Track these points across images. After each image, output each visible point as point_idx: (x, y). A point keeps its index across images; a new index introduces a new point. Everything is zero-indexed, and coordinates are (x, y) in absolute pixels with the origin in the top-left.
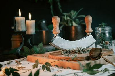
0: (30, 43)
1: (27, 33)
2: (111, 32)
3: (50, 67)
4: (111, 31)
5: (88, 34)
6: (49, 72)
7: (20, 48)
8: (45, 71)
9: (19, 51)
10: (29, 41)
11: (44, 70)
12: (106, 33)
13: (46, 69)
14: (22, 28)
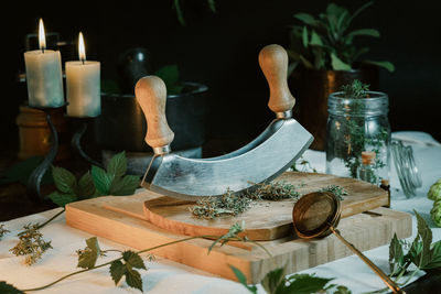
0: (79, 147)
1: (70, 110)
2: (385, 114)
3: (141, 271)
4: (387, 111)
5: (280, 115)
6: (138, 291)
7: (44, 172)
8: (122, 287)
9: (39, 180)
10: (76, 140)
11: (116, 283)
12: (369, 120)
13: (124, 277)
14: (47, 92)
